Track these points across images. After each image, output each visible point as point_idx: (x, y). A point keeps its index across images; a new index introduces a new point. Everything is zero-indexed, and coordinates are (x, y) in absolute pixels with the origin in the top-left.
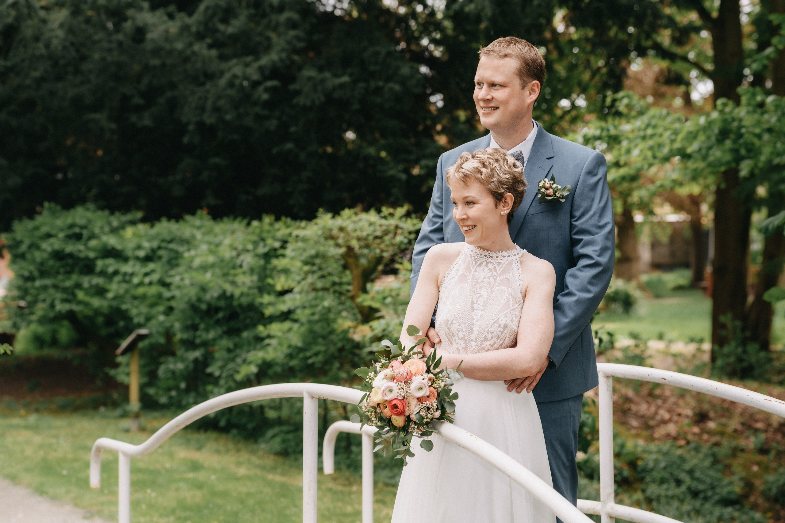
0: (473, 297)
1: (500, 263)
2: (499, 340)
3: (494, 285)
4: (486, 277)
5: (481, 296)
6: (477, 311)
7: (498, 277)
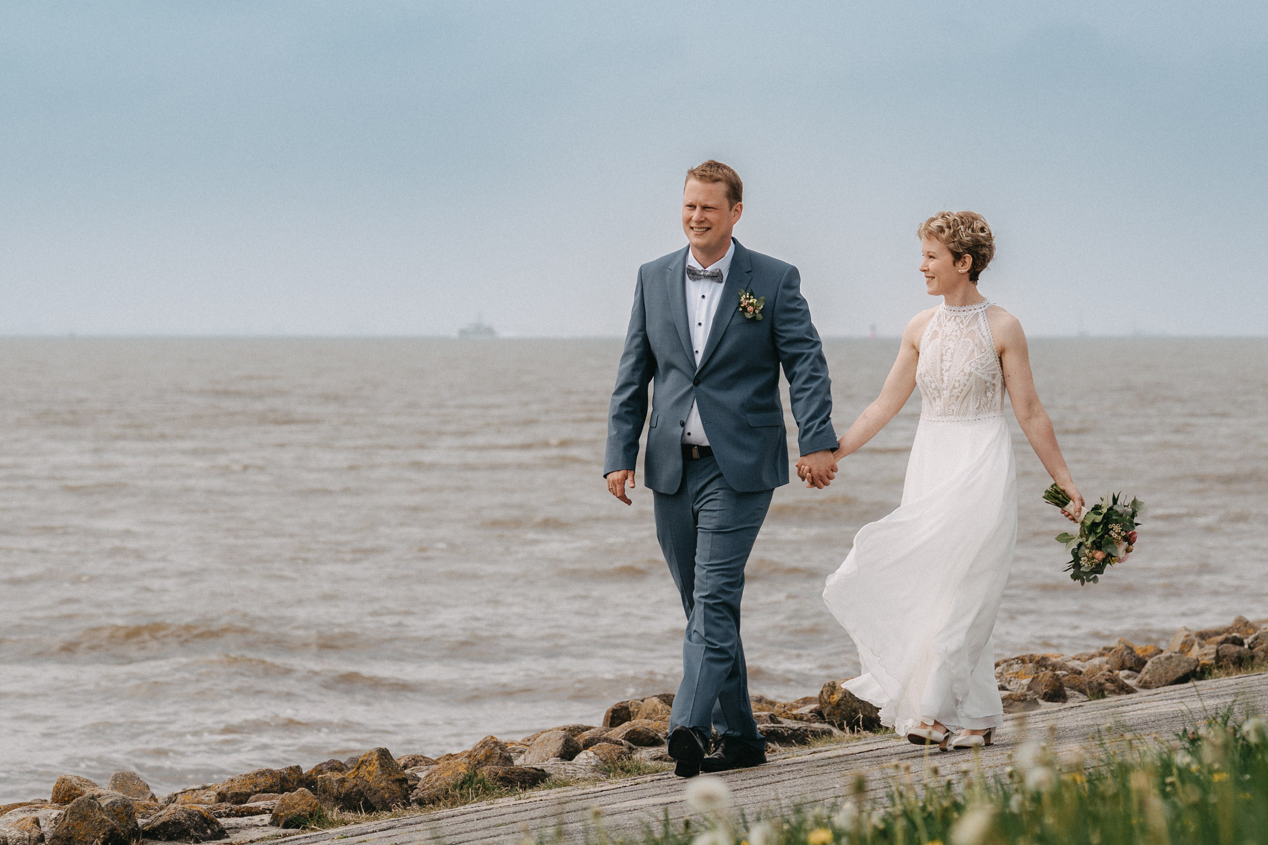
1: (967, 316)
2: (966, 388)
4: (954, 330)
5: (949, 348)
6: (946, 362)
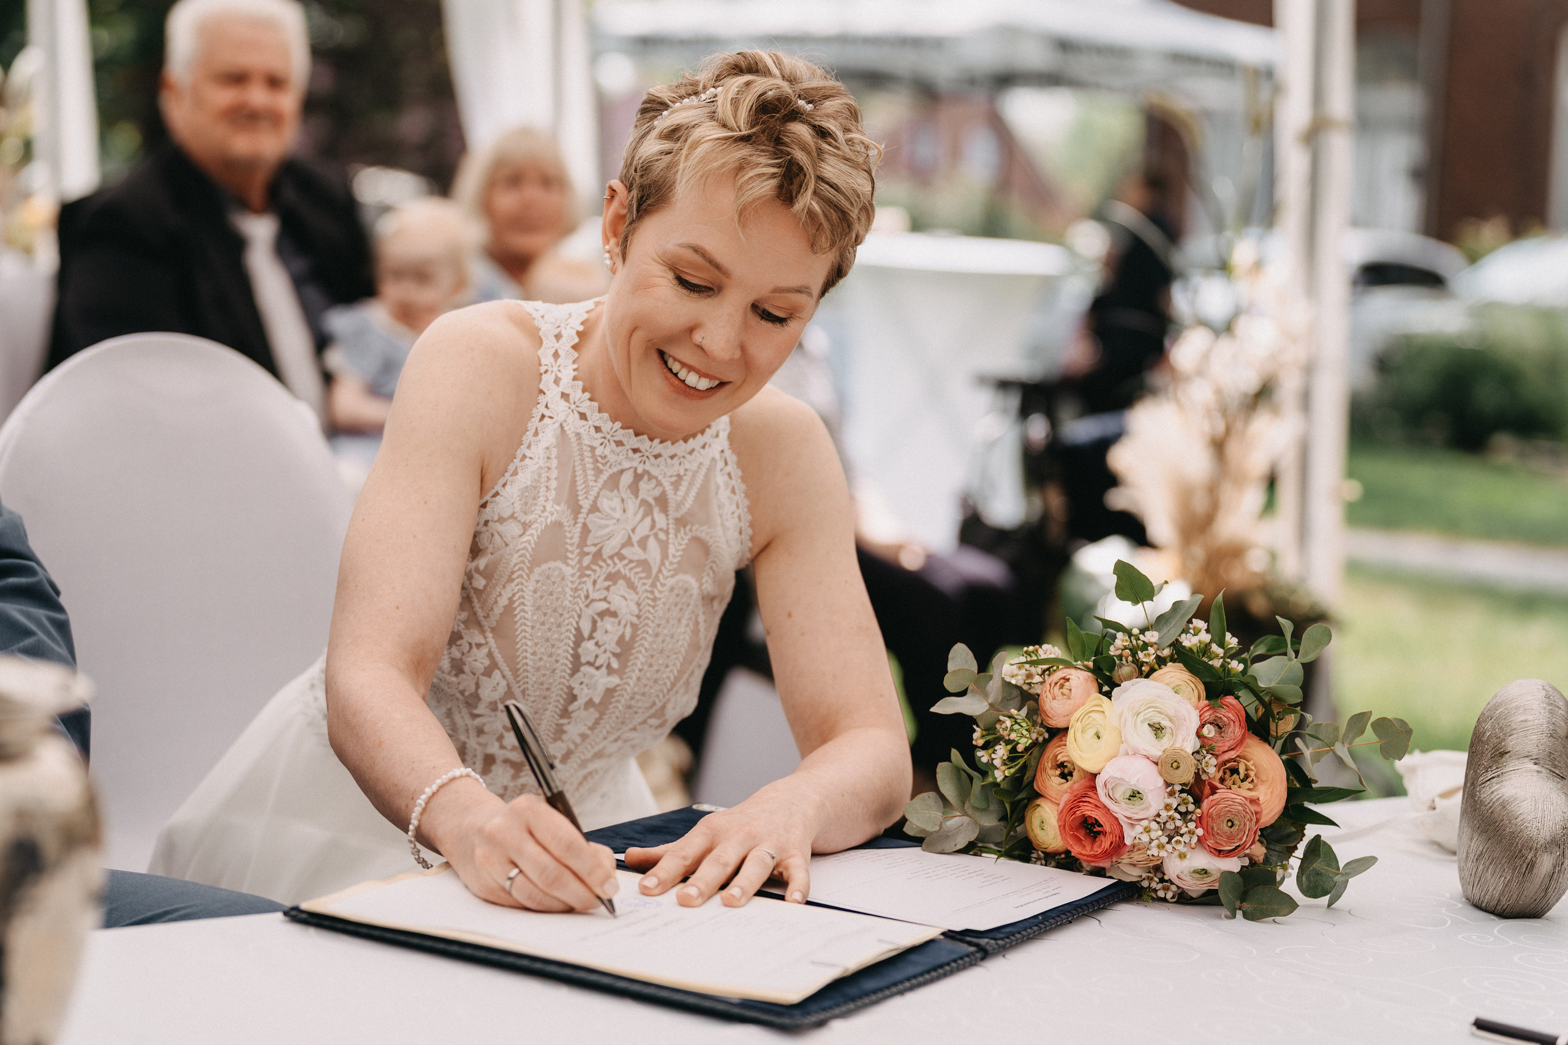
0: (579, 616)
1: (681, 476)
3: (660, 571)
4: (635, 538)
6: (592, 670)
7: (671, 536)
